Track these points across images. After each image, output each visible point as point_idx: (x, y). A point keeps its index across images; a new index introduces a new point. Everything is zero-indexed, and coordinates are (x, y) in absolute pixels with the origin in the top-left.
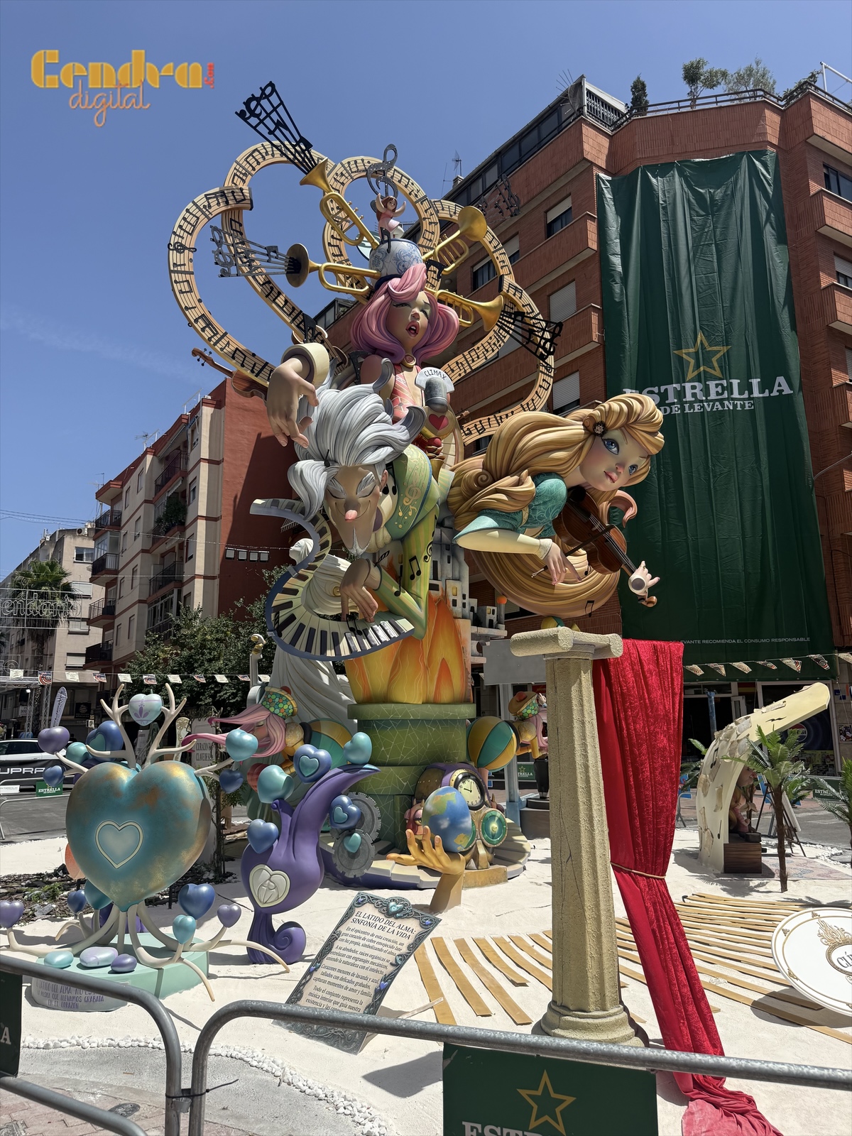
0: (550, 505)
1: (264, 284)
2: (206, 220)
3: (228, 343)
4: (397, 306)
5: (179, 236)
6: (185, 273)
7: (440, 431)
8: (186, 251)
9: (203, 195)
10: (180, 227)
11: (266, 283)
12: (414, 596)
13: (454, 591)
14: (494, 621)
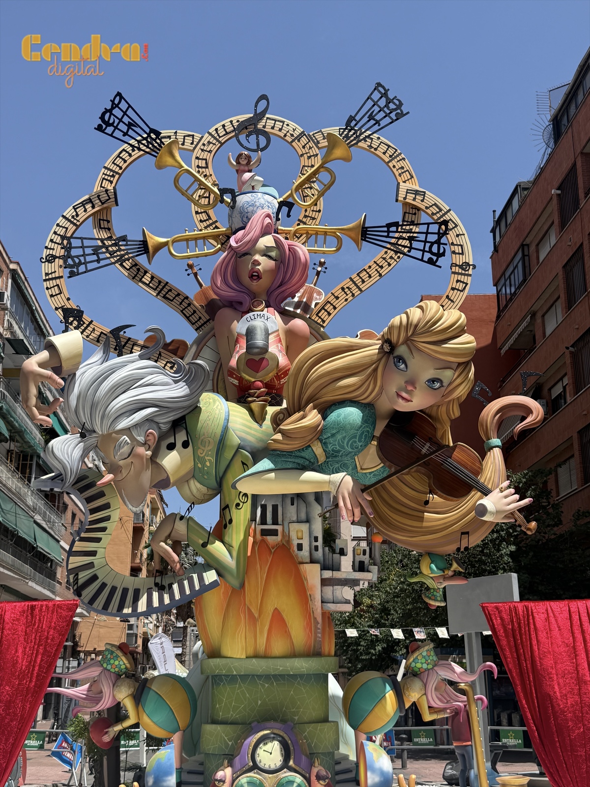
1: (131, 268)
2: (75, 228)
3: (94, 329)
4: (240, 257)
5: (50, 249)
6: (56, 278)
7: (259, 374)
8: (57, 260)
9: (71, 207)
10: (52, 241)
11: (133, 266)
12: (226, 545)
13: (300, 535)
14: (366, 563)
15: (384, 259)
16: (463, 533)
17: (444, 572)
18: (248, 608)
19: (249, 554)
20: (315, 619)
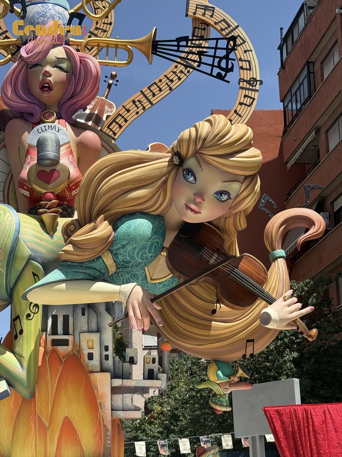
0: (129, 248)
4: (30, 68)
7: (50, 186)
12: (17, 356)
13: (90, 344)
14: (155, 371)
15: (174, 73)
16: (248, 341)
17: (230, 378)
18: (38, 416)
19: (40, 364)
20: (105, 426)
